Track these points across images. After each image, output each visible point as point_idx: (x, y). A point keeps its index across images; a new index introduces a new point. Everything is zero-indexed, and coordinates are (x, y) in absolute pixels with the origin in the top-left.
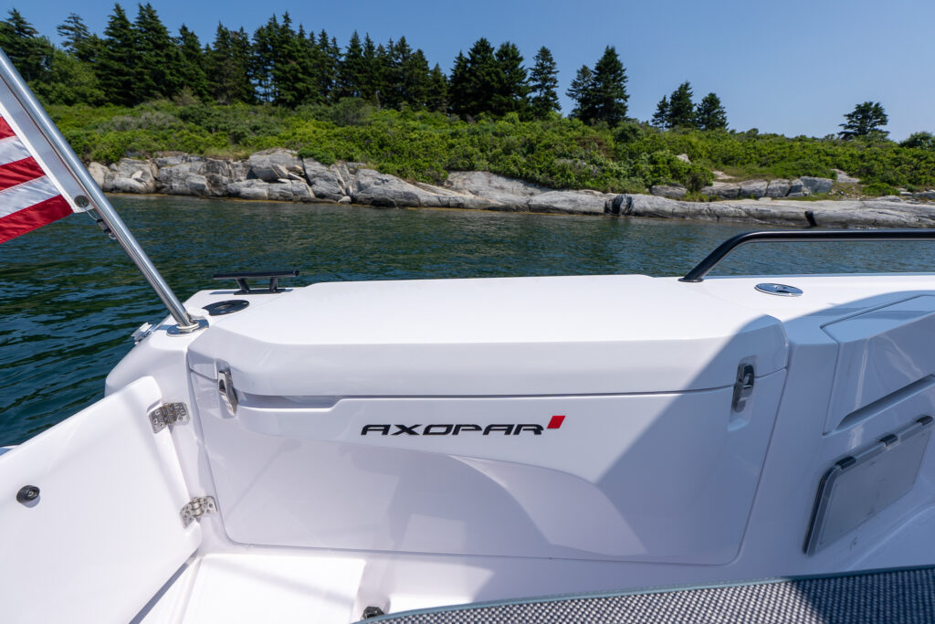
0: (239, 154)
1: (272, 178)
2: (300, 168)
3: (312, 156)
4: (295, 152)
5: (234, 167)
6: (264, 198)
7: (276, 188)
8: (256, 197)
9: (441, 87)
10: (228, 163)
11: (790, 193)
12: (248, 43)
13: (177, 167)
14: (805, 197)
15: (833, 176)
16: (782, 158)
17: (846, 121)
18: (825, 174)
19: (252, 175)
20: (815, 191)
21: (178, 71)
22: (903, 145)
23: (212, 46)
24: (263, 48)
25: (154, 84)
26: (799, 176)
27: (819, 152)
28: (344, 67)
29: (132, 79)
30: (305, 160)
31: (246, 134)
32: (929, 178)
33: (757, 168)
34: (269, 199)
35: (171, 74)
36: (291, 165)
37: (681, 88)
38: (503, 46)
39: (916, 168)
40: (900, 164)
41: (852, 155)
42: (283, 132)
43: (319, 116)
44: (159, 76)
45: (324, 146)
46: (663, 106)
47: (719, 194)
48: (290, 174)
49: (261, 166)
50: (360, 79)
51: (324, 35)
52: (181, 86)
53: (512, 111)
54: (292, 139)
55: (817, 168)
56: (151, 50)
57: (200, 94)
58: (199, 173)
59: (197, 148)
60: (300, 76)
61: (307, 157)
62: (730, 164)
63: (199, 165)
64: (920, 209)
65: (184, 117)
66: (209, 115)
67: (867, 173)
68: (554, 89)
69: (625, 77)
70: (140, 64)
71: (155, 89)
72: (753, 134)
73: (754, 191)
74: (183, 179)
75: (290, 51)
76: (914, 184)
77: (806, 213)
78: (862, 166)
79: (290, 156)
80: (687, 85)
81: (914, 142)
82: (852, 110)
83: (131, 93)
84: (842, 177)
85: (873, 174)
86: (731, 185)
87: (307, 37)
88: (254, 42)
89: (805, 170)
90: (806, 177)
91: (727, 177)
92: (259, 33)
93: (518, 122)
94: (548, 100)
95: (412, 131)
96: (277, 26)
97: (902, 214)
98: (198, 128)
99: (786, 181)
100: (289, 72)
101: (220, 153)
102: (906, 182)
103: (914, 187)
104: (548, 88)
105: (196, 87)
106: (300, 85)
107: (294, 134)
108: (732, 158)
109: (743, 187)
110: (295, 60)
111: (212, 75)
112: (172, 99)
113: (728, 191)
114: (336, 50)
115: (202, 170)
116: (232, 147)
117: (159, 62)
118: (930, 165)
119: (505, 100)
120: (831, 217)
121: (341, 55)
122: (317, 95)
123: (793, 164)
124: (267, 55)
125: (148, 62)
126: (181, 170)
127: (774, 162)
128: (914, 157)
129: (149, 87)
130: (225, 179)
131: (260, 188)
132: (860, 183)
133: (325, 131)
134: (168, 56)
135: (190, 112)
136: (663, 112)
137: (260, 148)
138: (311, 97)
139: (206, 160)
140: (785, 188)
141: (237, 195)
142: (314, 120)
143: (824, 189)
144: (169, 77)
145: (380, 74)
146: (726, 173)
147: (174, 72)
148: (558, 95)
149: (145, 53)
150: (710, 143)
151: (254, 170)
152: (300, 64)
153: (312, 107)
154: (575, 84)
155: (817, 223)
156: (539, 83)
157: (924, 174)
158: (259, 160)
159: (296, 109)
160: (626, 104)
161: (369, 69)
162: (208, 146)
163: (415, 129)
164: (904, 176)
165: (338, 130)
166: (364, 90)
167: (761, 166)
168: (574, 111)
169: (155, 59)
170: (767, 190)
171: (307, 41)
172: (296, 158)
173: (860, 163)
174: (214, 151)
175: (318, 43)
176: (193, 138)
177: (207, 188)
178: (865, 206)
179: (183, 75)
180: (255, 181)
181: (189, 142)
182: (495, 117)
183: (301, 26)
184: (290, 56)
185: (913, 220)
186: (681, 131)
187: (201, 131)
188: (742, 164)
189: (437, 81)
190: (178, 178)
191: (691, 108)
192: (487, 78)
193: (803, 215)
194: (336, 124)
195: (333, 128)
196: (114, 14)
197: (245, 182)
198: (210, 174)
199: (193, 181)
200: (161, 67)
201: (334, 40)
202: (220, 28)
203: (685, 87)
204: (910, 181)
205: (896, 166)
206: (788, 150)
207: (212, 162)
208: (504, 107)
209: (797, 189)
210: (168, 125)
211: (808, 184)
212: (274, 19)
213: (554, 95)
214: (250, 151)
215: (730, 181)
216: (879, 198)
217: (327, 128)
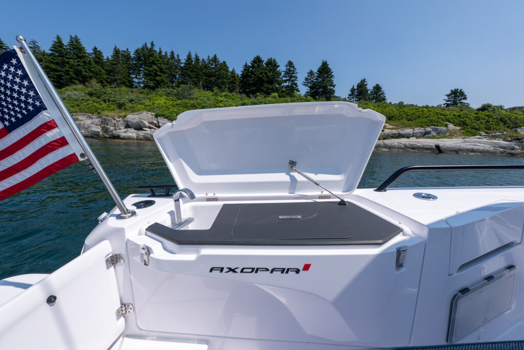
0: (121, 114)
1: (139, 127)
2: (156, 122)
3: (163, 116)
4: (154, 114)
5: (117, 121)
6: (134, 139)
7: (141, 133)
8: (129, 138)
9: (235, 80)
10: (114, 119)
11: (425, 135)
12: (130, 56)
13: (84, 121)
14: (433, 137)
15: (446, 126)
16: (419, 117)
17: (446, 98)
18: (442, 125)
19: (128, 126)
20: (438, 134)
21: (90, 70)
22: (479, 110)
23: (110, 58)
24: (138, 58)
25: (75, 76)
26: (429, 126)
27: (437, 114)
28: (183, 69)
29: (62, 74)
30: (159, 118)
31: (126, 103)
32: (495, 127)
33: (406, 122)
34: (137, 140)
35: (86, 72)
36: (151, 121)
37: (361, 81)
38: (268, 60)
39: (488, 122)
40: (479, 120)
41: (454, 115)
42: (147, 102)
43: (168, 94)
44: (78, 73)
45: (170, 110)
46: (353, 90)
47: (388, 136)
48: (150, 125)
49: (133, 121)
50: (192, 75)
51: (172, 53)
52: (91, 78)
53: (274, 92)
54: (152, 106)
55: (438, 122)
56: (75, 59)
57: (101, 82)
58: (97, 125)
59: (96, 111)
60: (159, 73)
61: (160, 116)
62: (392, 120)
63: (97, 120)
64: (494, 143)
65: (91, 94)
66: (105, 93)
67: (463, 124)
68: (296, 82)
69: (333, 76)
70: (68, 66)
71: (75, 79)
72: (401, 105)
73: (406, 134)
74: (87, 128)
75: (153, 61)
76: (488, 129)
77: (436, 145)
78: (460, 121)
79: (150, 116)
80: (364, 80)
81: (484, 108)
82: (449, 92)
83: (62, 81)
84: (451, 126)
85: (467, 125)
86: (394, 131)
87: (163, 54)
88: (134, 56)
89: (432, 123)
90: (433, 127)
91: (391, 127)
92: (137, 51)
93: (278, 98)
94: (293, 87)
95: (220, 102)
96: (147, 48)
97: (485, 145)
98: (98, 100)
99: (422, 128)
100: (152, 71)
101: (110, 114)
102: (484, 129)
103: (488, 131)
104: (292, 81)
105: (99, 78)
106: (158, 78)
107: (153, 104)
108: (393, 117)
109: (401, 132)
110: (156, 65)
111: (109, 72)
112: (85, 85)
113: (393, 134)
114: (179, 61)
115: (98, 123)
116: (117, 111)
117: (79, 65)
118: (494, 120)
119: (270, 87)
120: (449, 148)
121: (181, 63)
122: (168, 83)
123: (425, 120)
124: (141, 63)
125: (73, 65)
126: (86, 123)
127: (415, 119)
128: (486, 116)
129: (72, 78)
130: (112, 128)
131: (132, 133)
132: (460, 129)
133: (171, 102)
134: (84, 62)
135: (94, 91)
136: (353, 93)
137: (133, 111)
138: (164, 84)
139: (101, 118)
140: (422, 132)
141: (118, 137)
142: (165, 97)
143: (442, 132)
144: (84, 73)
145: (203, 73)
146: (390, 125)
147: (87, 70)
148: (298, 85)
149: (71, 60)
150: (381, 109)
151: (129, 123)
152: (158, 67)
153: (164, 90)
154: (306, 79)
155: (442, 151)
156: (288, 78)
157: (492, 124)
158: (132, 118)
159: (155, 90)
160: (334, 89)
161: (196, 70)
162: (103, 110)
163: (221, 101)
164: (482, 126)
165: (179, 102)
166: (193, 81)
167: (408, 121)
168: (307, 92)
169: (77, 64)
170: (413, 133)
171: (163, 56)
172: (154, 117)
173: (459, 119)
174: (106, 113)
175: (169, 57)
176: (95, 106)
177: (101, 133)
178: (465, 142)
179: (93, 72)
180: (129, 129)
181: (91, 108)
182: (265, 95)
183: (160, 48)
184: (153, 63)
185: (492, 149)
186: (364, 103)
187: (99, 102)
188: (398, 120)
189: (234, 77)
190: (84, 128)
191: (367, 91)
192: (261, 75)
193: (434, 147)
194: (178, 98)
195: (176, 101)
196: (56, 40)
197: (123, 130)
198: (103, 125)
199: (93, 129)
200: (80, 68)
201: (178, 56)
202: (115, 48)
203: (364, 81)
204: (486, 128)
205: (478, 121)
206: (421, 112)
207: (105, 119)
208: (270, 90)
209: (428, 133)
210: (81, 98)
211: (434, 130)
212: (146, 45)
213: (296, 84)
214: (127, 112)
215: (393, 129)
216: (472, 137)
217: (173, 100)
